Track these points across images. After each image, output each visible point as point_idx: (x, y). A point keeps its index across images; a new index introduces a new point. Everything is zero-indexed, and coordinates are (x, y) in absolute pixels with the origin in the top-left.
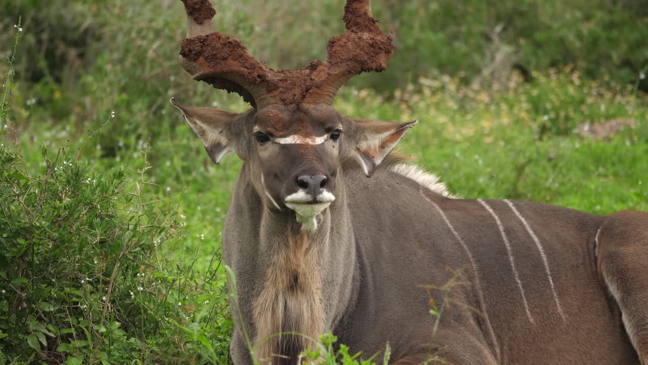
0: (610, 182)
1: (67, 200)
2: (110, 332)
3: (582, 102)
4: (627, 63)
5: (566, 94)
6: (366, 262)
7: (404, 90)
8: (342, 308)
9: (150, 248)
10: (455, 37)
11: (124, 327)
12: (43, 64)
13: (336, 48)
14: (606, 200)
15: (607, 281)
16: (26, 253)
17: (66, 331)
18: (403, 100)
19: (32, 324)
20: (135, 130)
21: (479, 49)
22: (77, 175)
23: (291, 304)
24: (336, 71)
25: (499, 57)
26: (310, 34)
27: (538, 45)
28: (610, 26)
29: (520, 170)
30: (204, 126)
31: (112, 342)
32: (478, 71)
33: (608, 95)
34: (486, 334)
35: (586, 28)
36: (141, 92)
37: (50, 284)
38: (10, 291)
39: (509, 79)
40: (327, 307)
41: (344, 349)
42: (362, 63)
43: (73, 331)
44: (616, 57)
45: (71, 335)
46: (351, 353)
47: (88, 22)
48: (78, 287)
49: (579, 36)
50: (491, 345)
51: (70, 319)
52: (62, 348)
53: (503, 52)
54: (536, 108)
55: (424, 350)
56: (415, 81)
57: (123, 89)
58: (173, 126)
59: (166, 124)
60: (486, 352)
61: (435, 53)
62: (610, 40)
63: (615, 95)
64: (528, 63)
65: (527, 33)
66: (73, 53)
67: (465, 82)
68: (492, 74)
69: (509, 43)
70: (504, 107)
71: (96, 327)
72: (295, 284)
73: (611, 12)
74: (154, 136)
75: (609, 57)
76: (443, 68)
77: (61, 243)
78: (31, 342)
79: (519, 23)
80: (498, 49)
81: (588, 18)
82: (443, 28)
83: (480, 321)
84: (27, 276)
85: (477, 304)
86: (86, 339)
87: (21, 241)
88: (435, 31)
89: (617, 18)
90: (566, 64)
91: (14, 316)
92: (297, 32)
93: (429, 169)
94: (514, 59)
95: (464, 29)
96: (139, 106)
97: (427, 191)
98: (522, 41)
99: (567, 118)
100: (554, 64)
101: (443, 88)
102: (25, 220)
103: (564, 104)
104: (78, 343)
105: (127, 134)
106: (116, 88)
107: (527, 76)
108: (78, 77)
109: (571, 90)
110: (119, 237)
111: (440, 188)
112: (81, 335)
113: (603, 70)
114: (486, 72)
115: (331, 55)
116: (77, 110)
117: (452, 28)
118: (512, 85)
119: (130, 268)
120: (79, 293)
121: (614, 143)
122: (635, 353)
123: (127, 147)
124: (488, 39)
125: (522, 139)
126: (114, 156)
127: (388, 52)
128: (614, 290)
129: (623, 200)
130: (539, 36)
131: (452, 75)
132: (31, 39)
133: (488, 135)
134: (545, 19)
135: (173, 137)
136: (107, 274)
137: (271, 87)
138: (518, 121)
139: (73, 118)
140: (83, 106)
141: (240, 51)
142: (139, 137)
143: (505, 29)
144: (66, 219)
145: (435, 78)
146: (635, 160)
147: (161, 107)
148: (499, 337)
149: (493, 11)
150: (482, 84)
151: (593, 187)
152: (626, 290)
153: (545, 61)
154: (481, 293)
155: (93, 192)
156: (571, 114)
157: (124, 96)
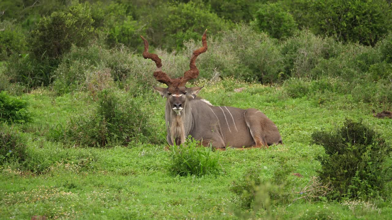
0: (242, 101)
1: (131, 107)
2: (140, 135)
3: (234, 84)
4: (243, 75)
5: (231, 82)
6: (195, 119)
7: (196, 82)
8: (190, 129)
9: (148, 117)
10: (206, 70)
11: (143, 134)
12: (118, 77)
13: (186, 74)
14: (242, 105)
15: (247, 123)
16: (122, 118)
17: (131, 135)
18: (196, 84)
19: (124, 134)
20: (140, 91)
21: (212, 73)
22: (133, 102)
23: (177, 129)
24: (185, 80)
25: (216, 74)
26: (175, 70)
27: (224, 72)
28: (240, 67)
29: (223, 99)
30: (159, 92)
31: (141, 137)
32: (212, 78)
33: (240, 82)
34: (221, 135)
35: (235, 68)
36: (141, 83)
37: (128, 125)
38: (119, 127)
39: (218, 79)
40: (186, 129)
41: (193, 138)
42: (191, 78)
43: (132, 135)
44: (241, 74)
45: (132, 136)
46: (195, 139)
47: (127, 68)
48: (133, 126)
49: (233, 70)
50: (222, 137)
51: (132, 133)
52: (130, 139)
53: (217, 73)
54: (225, 86)
55: (208, 138)
56: (198, 80)
57: (137, 83)
58: (148, 91)
59: (147, 90)
60: (221, 138)
61: (202, 74)
62: (240, 70)
63: (241, 82)
64: (222, 76)
65: (222, 69)
66: (124, 74)
67: (209, 80)
68: (215, 78)
69: (218, 71)
70: (218, 85)
71: (137, 134)
72: (178, 125)
73: (240, 65)
74: (144, 93)
75: (240, 74)
76: (204, 77)
77: (130, 116)
78: (124, 138)
79: (220, 67)
80: (216, 73)
81: (235, 66)
82: (204, 68)
83: (220, 132)
84: (122, 123)
85: (219, 128)
86: (135, 136)
87: (121, 116)
88: (202, 69)
89: (241, 66)
90: (230, 76)
91: (120, 132)
92: (172, 70)
93: (207, 100)
94: (219, 75)
95: (208, 68)
96: (141, 86)
97: (208, 104)
98: (221, 71)
99: (231, 88)
100: (228, 76)
101: (204, 81)
102: (122, 112)
103: (231, 84)
104: (133, 138)
105: (138, 92)
106: (136, 83)
107: (222, 79)
108: (125, 80)
109: (232, 81)
110: (142, 115)
111: (210, 104)
112: (134, 136)
113: (238, 77)
114: (213, 78)
115: (185, 76)
116: (125, 87)
117: (206, 68)
118: (219, 80)
119: (145, 121)
120: (134, 127)
121: (242, 93)
122: (253, 138)
123: (138, 95)
124: (214, 71)
125: (222, 93)
126: (136, 97)
127: (197, 75)
128: (248, 125)
129: (245, 105)
130: (225, 70)
131: (206, 79)
132: (115, 72)
133: (215, 91)
134: (226, 66)
135: (148, 93)
136: (140, 123)
137: (171, 83)
138: (221, 88)
139: (124, 89)
140: (127, 86)
141: (165, 75)
142: (141, 93)
143: (217, 68)
144: (131, 111)
145: (202, 79)
146: (247, 96)
147: (145, 86)
148: (224, 135)
149: (214, 65)
150: (212, 80)
151: (238, 102)
152: (251, 125)
153: (226, 75)
154: (220, 126)
155: (136, 105)
156: (232, 86)
157: (137, 84)
